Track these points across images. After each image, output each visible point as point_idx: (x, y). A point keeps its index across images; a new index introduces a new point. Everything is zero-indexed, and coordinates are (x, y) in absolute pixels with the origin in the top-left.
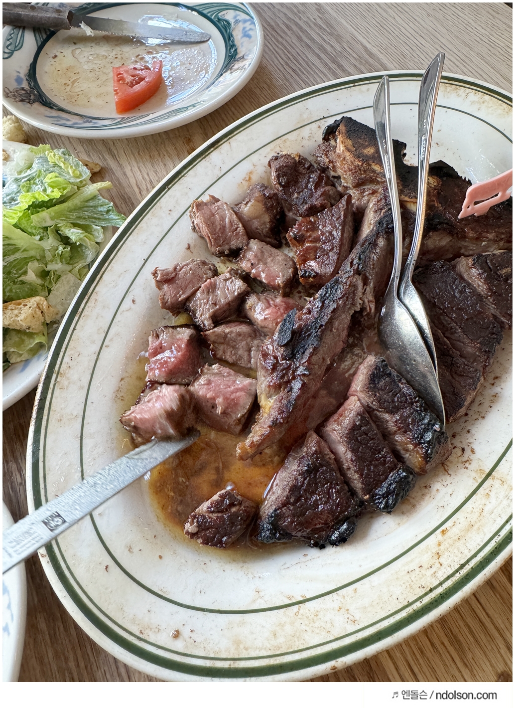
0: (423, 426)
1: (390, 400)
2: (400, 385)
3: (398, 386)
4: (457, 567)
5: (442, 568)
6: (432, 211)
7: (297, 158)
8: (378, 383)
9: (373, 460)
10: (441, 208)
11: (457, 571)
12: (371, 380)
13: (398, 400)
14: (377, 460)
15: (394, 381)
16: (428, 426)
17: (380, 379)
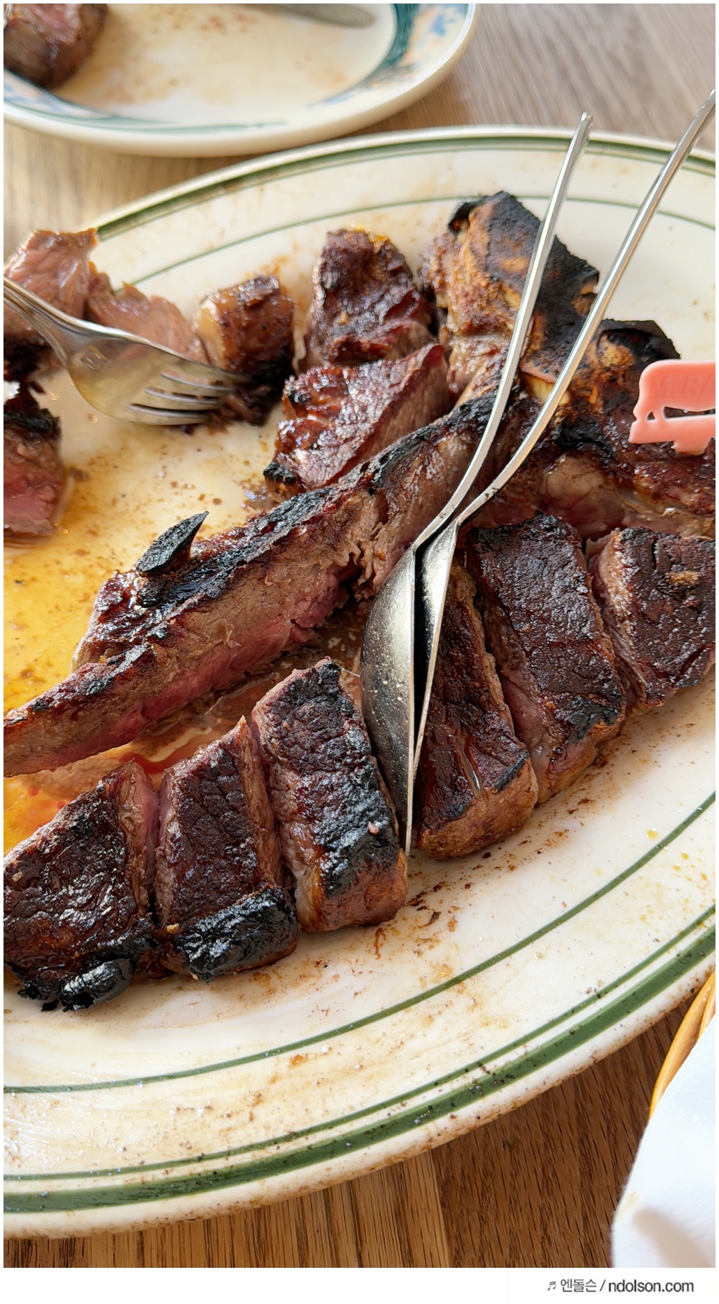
0: (350, 817)
1: (307, 745)
2: (346, 723)
3: (340, 724)
4: (281, 1133)
5: (250, 1125)
6: (576, 409)
7: (378, 246)
8: (301, 705)
9: (217, 854)
10: (600, 410)
11: (275, 1142)
12: (287, 694)
13: (324, 752)
14: (225, 857)
15: (338, 713)
16: (360, 820)
17: (309, 698)
